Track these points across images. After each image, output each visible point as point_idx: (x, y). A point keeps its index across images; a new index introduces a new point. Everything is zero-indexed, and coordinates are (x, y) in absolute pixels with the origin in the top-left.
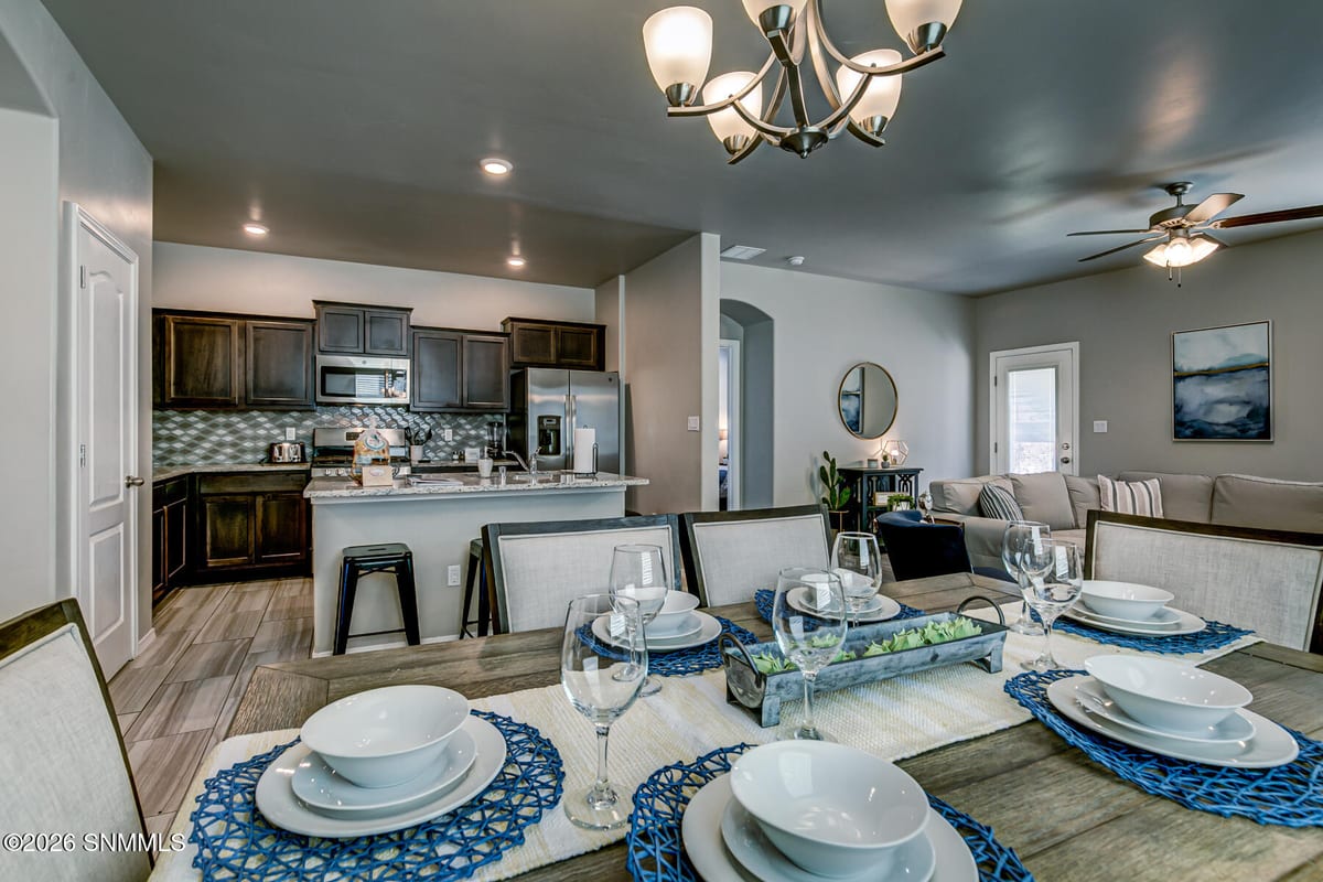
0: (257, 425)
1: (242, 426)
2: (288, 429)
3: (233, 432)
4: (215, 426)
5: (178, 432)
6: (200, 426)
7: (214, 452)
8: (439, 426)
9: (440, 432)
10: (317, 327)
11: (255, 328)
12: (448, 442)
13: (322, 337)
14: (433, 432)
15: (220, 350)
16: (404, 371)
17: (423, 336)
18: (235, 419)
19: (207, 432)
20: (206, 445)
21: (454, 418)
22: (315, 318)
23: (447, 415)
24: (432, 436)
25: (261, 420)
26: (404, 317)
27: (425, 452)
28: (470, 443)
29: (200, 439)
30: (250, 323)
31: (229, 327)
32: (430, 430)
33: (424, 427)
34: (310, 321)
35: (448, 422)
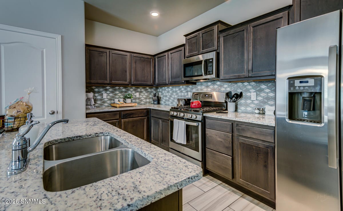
0: (181, 92)
1: (178, 92)
2: (189, 93)
3: (177, 94)
4: (173, 92)
5: (167, 94)
6: (171, 92)
7: (173, 101)
8: (248, 91)
9: (248, 94)
10: (186, 47)
11: (171, 54)
12: (253, 101)
13: (187, 51)
14: (244, 94)
15: (164, 64)
16: (212, 59)
17: (225, 35)
18: (177, 89)
19: (172, 94)
20: (172, 99)
21: (257, 84)
22: (185, 43)
23: (253, 83)
24: (243, 97)
25: (183, 89)
26: (216, 27)
27: (239, 106)
28: (269, 102)
29: (171, 96)
30: (170, 52)
31: (165, 55)
32: (241, 93)
33: (239, 91)
34: (183, 45)
35: (253, 88)
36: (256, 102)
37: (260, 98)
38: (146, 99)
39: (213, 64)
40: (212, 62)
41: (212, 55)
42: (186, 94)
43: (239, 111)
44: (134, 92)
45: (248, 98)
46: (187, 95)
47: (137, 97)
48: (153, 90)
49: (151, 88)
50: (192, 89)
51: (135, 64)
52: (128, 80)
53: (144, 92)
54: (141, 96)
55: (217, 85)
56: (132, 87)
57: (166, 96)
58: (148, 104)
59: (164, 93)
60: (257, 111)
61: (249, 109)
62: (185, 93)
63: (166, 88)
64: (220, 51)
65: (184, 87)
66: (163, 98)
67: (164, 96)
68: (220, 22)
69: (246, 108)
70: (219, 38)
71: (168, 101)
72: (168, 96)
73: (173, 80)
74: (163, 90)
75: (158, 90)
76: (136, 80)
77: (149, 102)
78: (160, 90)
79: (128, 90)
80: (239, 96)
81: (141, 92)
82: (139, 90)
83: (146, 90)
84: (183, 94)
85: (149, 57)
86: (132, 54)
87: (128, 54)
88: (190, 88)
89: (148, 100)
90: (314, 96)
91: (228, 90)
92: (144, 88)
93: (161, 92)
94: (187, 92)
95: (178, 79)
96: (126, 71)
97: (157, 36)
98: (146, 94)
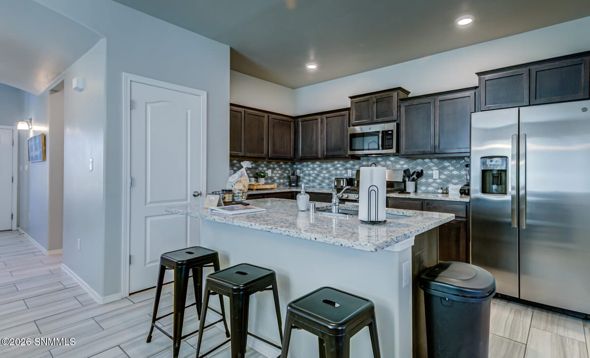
0: (337, 169)
1: (331, 169)
2: (348, 170)
3: (329, 172)
4: (322, 169)
5: (311, 172)
6: (318, 169)
7: (322, 181)
8: (430, 168)
9: (430, 172)
10: (351, 112)
11: (326, 118)
12: (435, 179)
13: (353, 117)
14: (424, 172)
15: (315, 132)
16: (392, 131)
17: (407, 105)
18: (329, 165)
19: (320, 172)
20: (320, 178)
21: (440, 162)
22: (350, 107)
23: (435, 160)
24: (424, 175)
25: (339, 165)
26: (395, 94)
27: (418, 186)
28: (453, 181)
29: (318, 175)
30: (324, 116)
31: (317, 119)
32: (422, 171)
33: (419, 169)
34: (348, 109)
35: (436, 165)
36: (439, 181)
37: (443, 177)
38: (279, 178)
39: (392, 137)
40: (392, 134)
41: (391, 126)
42: (344, 172)
43: (419, 191)
44: (265, 169)
45: (429, 177)
46: (345, 174)
47: (269, 175)
48: (288, 166)
49: (285, 163)
50: (354, 165)
51: (273, 129)
52: (265, 152)
53: (278, 169)
54: (274, 175)
55: (390, 161)
56: (263, 161)
57: (309, 175)
58: (281, 187)
59: (306, 170)
60: (440, 191)
61: (431, 189)
62: (342, 170)
63: (309, 163)
64: (400, 122)
65: (341, 162)
66: (303, 178)
67: (305, 175)
68: (400, 88)
69: (427, 188)
70: (399, 107)
71: (313, 181)
72: (313, 175)
73: (330, 154)
74: (303, 166)
75: (295, 166)
76: (274, 151)
77: (284, 184)
78: (299, 166)
79: (258, 166)
80: (420, 174)
81: (274, 169)
82: (271, 166)
83: (280, 166)
84: (338, 172)
85: (290, 119)
86: (270, 115)
87: (266, 115)
88: (350, 164)
89: (282, 181)
90: (501, 173)
91: (406, 167)
92: (278, 163)
93: (300, 169)
94: (346, 169)
95: (339, 152)
96: (263, 139)
97: (294, 88)
98: (280, 172)
